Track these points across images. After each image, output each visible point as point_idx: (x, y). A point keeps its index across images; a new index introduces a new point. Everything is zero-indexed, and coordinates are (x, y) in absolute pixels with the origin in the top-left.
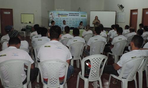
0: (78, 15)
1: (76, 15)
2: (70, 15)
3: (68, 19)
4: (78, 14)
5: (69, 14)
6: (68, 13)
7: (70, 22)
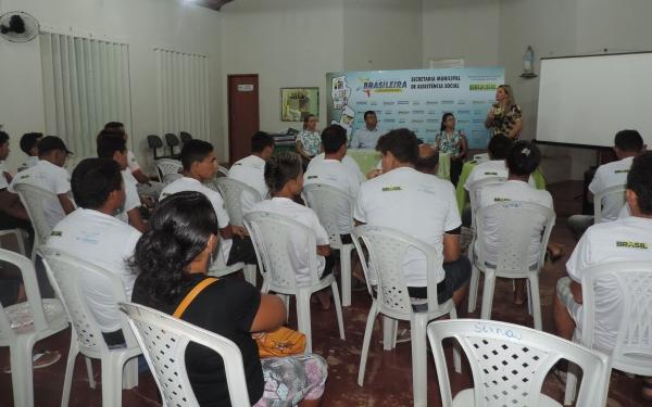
0: (454, 82)
1: (444, 82)
2: (417, 83)
3: (407, 102)
4: (457, 78)
5: (413, 79)
6: (405, 75)
7: (417, 117)
